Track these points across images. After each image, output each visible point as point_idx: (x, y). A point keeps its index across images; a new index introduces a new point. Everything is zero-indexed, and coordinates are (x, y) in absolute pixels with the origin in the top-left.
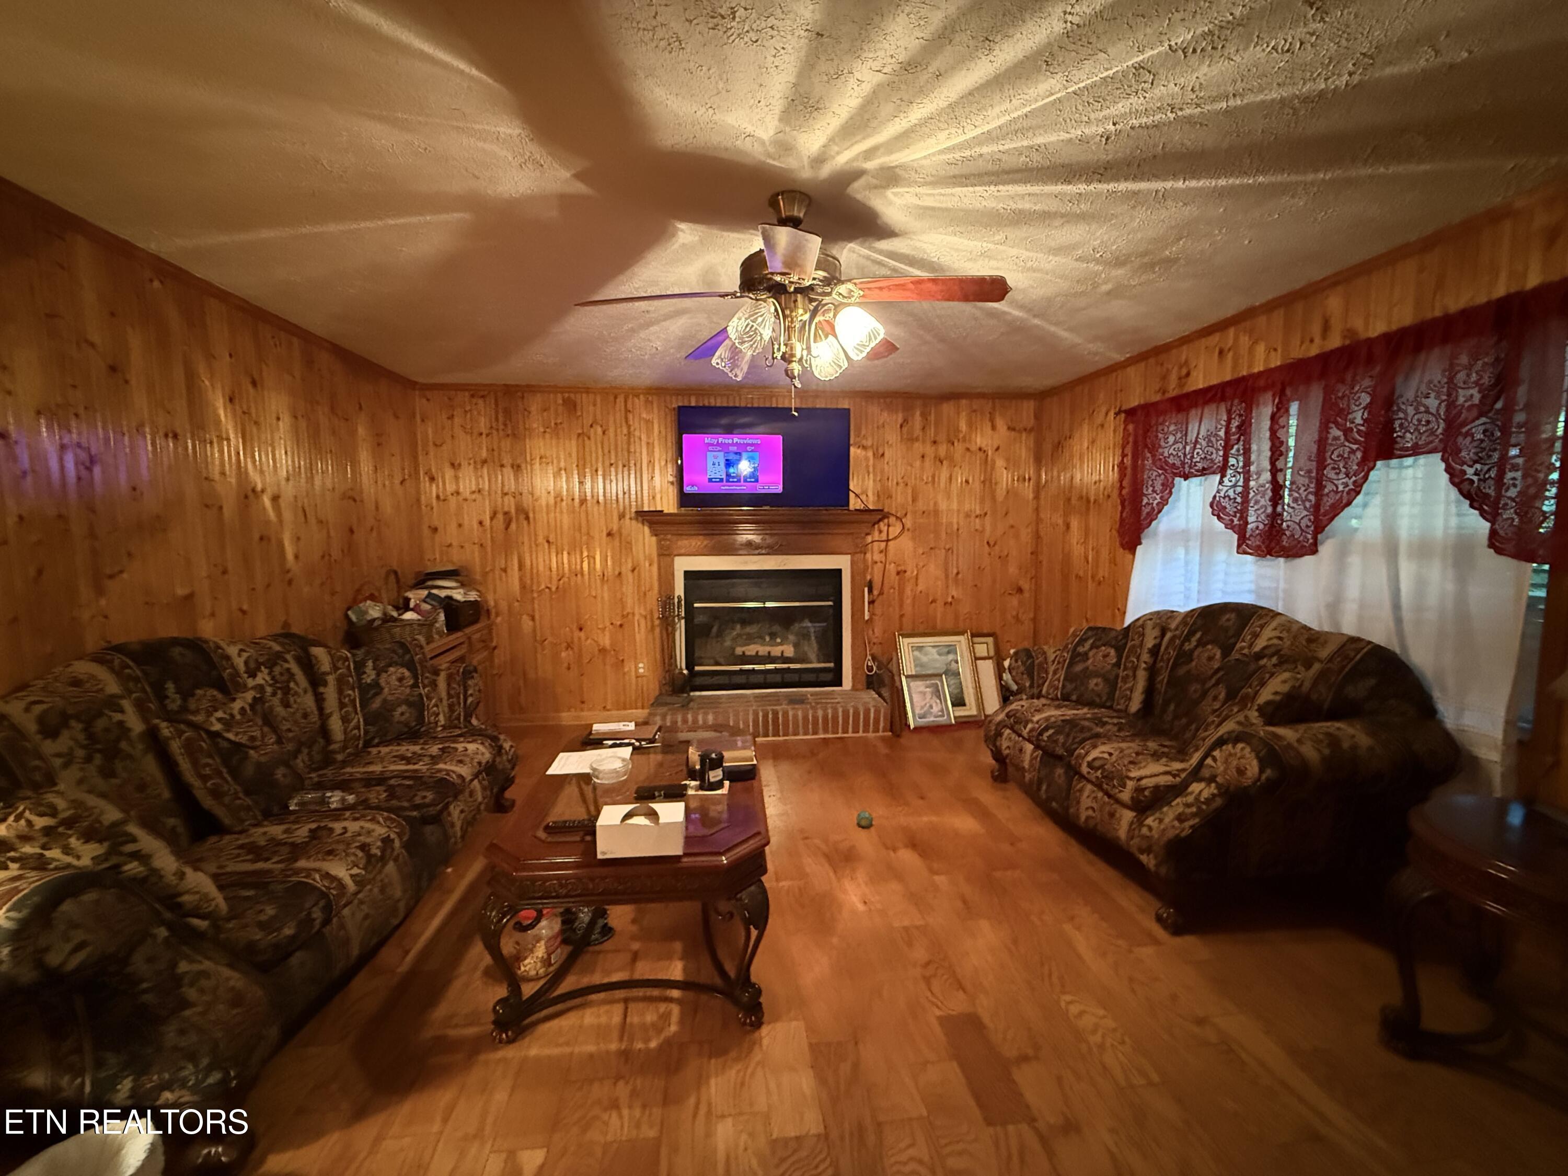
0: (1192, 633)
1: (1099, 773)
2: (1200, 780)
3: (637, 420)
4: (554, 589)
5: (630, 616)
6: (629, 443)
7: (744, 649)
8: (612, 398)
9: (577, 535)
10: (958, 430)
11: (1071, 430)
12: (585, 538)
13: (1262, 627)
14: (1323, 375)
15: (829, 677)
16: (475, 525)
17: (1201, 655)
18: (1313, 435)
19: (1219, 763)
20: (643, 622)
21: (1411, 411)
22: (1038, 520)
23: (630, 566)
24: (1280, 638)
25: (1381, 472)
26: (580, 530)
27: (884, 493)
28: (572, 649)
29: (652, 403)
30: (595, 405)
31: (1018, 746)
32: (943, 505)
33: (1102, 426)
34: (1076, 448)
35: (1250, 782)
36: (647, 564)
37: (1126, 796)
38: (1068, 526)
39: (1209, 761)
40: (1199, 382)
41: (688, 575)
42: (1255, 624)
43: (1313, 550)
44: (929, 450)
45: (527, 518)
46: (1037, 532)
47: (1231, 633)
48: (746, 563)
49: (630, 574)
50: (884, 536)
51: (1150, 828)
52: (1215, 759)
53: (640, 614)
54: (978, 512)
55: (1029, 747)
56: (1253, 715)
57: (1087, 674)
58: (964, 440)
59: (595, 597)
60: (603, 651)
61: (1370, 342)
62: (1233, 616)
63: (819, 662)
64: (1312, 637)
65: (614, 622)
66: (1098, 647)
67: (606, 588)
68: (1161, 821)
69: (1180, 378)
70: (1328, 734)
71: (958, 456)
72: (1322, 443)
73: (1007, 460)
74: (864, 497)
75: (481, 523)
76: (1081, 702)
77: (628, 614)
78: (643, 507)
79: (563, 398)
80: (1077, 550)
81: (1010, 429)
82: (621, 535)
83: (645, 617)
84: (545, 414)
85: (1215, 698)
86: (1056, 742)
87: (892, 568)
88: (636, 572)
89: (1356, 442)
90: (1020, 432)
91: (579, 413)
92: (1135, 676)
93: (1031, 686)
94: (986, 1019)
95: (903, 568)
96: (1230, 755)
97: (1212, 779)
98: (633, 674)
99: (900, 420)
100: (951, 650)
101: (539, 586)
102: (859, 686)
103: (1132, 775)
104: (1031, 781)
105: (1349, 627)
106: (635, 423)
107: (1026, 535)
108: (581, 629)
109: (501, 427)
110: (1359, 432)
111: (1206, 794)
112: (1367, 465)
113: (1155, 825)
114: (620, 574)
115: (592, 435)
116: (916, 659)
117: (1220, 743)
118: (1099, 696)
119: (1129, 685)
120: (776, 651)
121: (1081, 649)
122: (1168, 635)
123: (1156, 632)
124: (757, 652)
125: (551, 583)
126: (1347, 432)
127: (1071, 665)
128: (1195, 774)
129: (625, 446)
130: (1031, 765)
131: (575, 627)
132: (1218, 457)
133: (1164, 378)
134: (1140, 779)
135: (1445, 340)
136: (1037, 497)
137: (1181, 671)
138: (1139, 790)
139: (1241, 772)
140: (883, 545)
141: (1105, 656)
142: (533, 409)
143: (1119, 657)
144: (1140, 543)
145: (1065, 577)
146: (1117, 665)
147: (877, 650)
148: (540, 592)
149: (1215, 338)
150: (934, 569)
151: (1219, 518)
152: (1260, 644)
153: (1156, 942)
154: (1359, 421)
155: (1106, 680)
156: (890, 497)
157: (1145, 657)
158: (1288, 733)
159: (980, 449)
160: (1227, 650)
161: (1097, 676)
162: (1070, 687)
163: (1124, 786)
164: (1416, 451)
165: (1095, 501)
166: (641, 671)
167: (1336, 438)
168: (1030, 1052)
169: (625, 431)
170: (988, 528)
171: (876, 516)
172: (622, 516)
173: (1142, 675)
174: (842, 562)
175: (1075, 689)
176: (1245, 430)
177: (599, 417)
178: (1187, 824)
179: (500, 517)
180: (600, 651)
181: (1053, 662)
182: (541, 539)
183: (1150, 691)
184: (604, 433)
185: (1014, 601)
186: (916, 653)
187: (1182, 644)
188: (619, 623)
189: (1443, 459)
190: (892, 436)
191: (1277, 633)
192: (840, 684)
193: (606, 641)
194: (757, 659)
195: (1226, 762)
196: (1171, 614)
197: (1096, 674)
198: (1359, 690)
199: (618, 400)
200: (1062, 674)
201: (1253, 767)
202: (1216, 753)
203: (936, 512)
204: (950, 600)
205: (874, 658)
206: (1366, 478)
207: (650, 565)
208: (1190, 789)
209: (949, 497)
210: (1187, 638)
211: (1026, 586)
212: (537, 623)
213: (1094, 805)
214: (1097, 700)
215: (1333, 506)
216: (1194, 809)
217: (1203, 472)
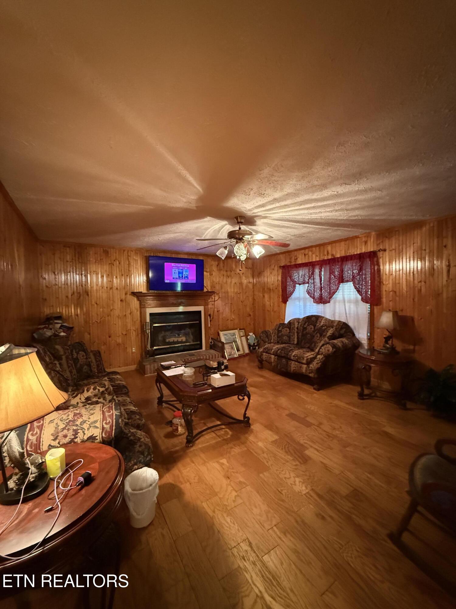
0: (305, 323)
1: (297, 358)
2: (319, 355)
3: (132, 259)
4: (99, 322)
5: (130, 331)
6: (129, 267)
7: (169, 339)
8: (122, 251)
9: (109, 300)
10: (232, 268)
11: (264, 269)
12: (111, 302)
13: (321, 320)
14: (329, 263)
15: (199, 346)
16: (64, 297)
17: (309, 328)
18: (328, 276)
19: (323, 350)
20: (134, 333)
21: (346, 273)
22: (254, 295)
23: (129, 312)
24: (326, 322)
25: (341, 285)
26: (110, 300)
27: (213, 286)
28: (106, 345)
29: (137, 254)
30: (116, 253)
31: (269, 357)
32: (229, 290)
33: (273, 269)
34: (266, 275)
35: (330, 352)
36: (136, 311)
37: (304, 361)
38: (264, 296)
39: (321, 350)
40: (299, 261)
41: (151, 314)
42: (320, 319)
43: (329, 302)
44: (225, 273)
45: (88, 295)
46: (254, 297)
47: (315, 322)
48: (171, 310)
49: (129, 315)
50: (213, 300)
51: (311, 367)
52: (322, 349)
53: (133, 330)
54: (238, 292)
55: (273, 356)
56: (326, 339)
57: (282, 335)
58: (234, 271)
59: (116, 324)
60: (119, 344)
61: (338, 258)
62: (314, 318)
63: (193, 342)
64: (333, 322)
65: (123, 333)
66: (284, 328)
67: (120, 321)
68: (313, 365)
69: (295, 259)
70: (341, 341)
71: (232, 275)
72: (330, 278)
73: (245, 277)
74: (207, 287)
75: (67, 297)
76: (282, 343)
77: (128, 330)
78: (134, 290)
79: (103, 250)
80: (268, 303)
81: (246, 268)
82: (126, 301)
83: (135, 331)
84: (96, 255)
85: (317, 337)
86: (282, 353)
87: (216, 309)
88: (132, 314)
89: (337, 279)
90: (248, 269)
91: (110, 255)
92: (294, 335)
93: (268, 341)
94: (294, 413)
95: (219, 310)
96: (326, 347)
97: (322, 354)
98: (131, 352)
99: (217, 264)
100: (234, 334)
101: (92, 321)
102: (208, 349)
103: (305, 356)
104: (274, 365)
105: (337, 319)
106: (131, 261)
107: (251, 299)
108: (110, 337)
109: (77, 259)
110: (337, 277)
111: (321, 358)
112: (339, 283)
113: (312, 366)
114: (125, 315)
115: (115, 264)
116: (225, 338)
117: (323, 345)
118: (287, 341)
119: (293, 337)
120: (180, 340)
121: (280, 329)
122: (300, 324)
123: (297, 323)
124: (174, 340)
125: (98, 320)
126: (335, 276)
127: (278, 334)
128: (318, 354)
129: (128, 268)
130: (274, 361)
131: (107, 337)
132: (307, 280)
133: (291, 259)
134: (307, 357)
135: (351, 260)
136: (253, 288)
137: (305, 332)
138: (307, 359)
139: (328, 351)
140: (213, 303)
141: (286, 330)
142: (91, 253)
143: (290, 330)
144: (288, 301)
145: (264, 310)
146: (290, 332)
147: (212, 336)
148: (93, 323)
149: (303, 251)
150: (227, 310)
151: (309, 295)
152: (322, 324)
153: (316, 393)
154: (337, 274)
155: (288, 336)
156: (215, 287)
157: (296, 330)
158: (335, 341)
159: (239, 274)
160: (315, 326)
161: (285, 336)
162: (279, 339)
163: (304, 359)
164: (347, 281)
165: (272, 290)
166: (134, 351)
167: (333, 278)
168: (306, 415)
169: (127, 263)
170: (241, 297)
171: (211, 293)
172: (126, 294)
173: (296, 334)
174: (201, 308)
175: (280, 340)
176: (313, 274)
177: (117, 257)
178: (319, 365)
179: (76, 294)
180: (117, 345)
181: (272, 333)
182: (93, 303)
183: (298, 338)
184: (119, 263)
185: (249, 319)
186: (225, 336)
187: (304, 326)
188: (125, 333)
189: (353, 283)
190: (214, 268)
191: (325, 321)
192: (201, 348)
193: (120, 340)
194: (174, 343)
195: (325, 349)
196: (299, 319)
197: (285, 335)
198: (342, 332)
199: (125, 252)
200: (276, 336)
201: (331, 349)
202: (322, 348)
203: (228, 292)
204: (232, 319)
205: (212, 338)
206: (339, 286)
207: (137, 312)
208: (317, 357)
209: (231, 288)
210: (305, 324)
211: (251, 314)
212: (92, 336)
213: (295, 366)
214: (286, 342)
215: (333, 292)
216: (319, 361)
217: (304, 283)
